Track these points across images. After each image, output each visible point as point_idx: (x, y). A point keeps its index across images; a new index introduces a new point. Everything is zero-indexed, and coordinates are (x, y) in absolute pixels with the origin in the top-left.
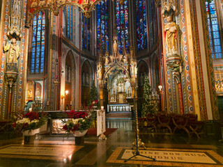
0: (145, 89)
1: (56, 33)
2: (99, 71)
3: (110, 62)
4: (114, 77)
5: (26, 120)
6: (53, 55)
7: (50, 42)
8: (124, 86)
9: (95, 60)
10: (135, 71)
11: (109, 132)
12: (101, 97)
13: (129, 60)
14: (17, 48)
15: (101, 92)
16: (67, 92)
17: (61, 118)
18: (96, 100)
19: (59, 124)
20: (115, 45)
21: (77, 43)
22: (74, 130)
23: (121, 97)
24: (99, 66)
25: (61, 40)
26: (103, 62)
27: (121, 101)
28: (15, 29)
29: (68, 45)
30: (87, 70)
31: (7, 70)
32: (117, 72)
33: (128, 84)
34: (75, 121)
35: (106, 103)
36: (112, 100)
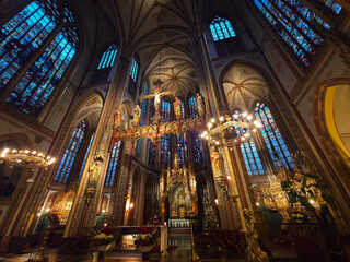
0: (205, 202)
1: (129, 153)
2: (162, 184)
3: (171, 175)
4: (175, 189)
5: (103, 235)
6: (124, 170)
7: (123, 160)
8: (185, 197)
9: (159, 173)
10: (194, 184)
11: (170, 249)
12: (163, 210)
13: (188, 173)
14: (100, 168)
15: (163, 205)
16: (132, 206)
17: (132, 234)
18: (158, 214)
19: (129, 239)
20: (176, 161)
21: (144, 159)
22: (143, 245)
23: (182, 210)
24: (162, 179)
25: (132, 158)
26: (166, 176)
27: (182, 215)
28: (101, 154)
29: (137, 161)
30: (151, 183)
31: (88, 186)
32: (178, 184)
33: (188, 197)
34: (144, 236)
35: (168, 217)
36: (174, 214)
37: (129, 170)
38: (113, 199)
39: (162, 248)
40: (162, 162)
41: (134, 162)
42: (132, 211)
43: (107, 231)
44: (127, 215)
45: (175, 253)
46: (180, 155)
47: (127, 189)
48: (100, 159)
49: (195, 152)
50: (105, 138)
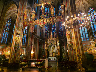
0: (63, 51)
1: (31, 32)
2: (46, 44)
3: (49, 41)
4: (51, 46)
5: (23, 63)
6: (30, 39)
7: (29, 35)
8: (55, 49)
9: (44, 40)
10: (59, 44)
11: (49, 67)
12: (46, 54)
13: (56, 40)
14: (20, 38)
15: (46, 52)
16: (34, 52)
17: (34, 62)
18: (44, 56)
19: (34, 64)
20: (51, 35)
21: (38, 34)
22: (39, 66)
23: (54, 54)
24: (46, 42)
25: (33, 33)
26: (47, 41)
27: (54, 56)
28: (19, 32)
29: (35, 35)
30: (41, 44)
32: (52, 44)
33: (56, 49)
34: (39, 63)
35: (48, 56)
36: (50, 55)
37: (32, 39)
38: (26, 50)
39: (46, 67)
40: (45, 36)
41: (34, 35)
42: (34, 54)
43: (25, 61)
44: (32, 56)
45: (51, 69)
46: (53, 33)
47: (32, 46)
48: (19, 34)
49: (60, 31)
50: (20, 25)
